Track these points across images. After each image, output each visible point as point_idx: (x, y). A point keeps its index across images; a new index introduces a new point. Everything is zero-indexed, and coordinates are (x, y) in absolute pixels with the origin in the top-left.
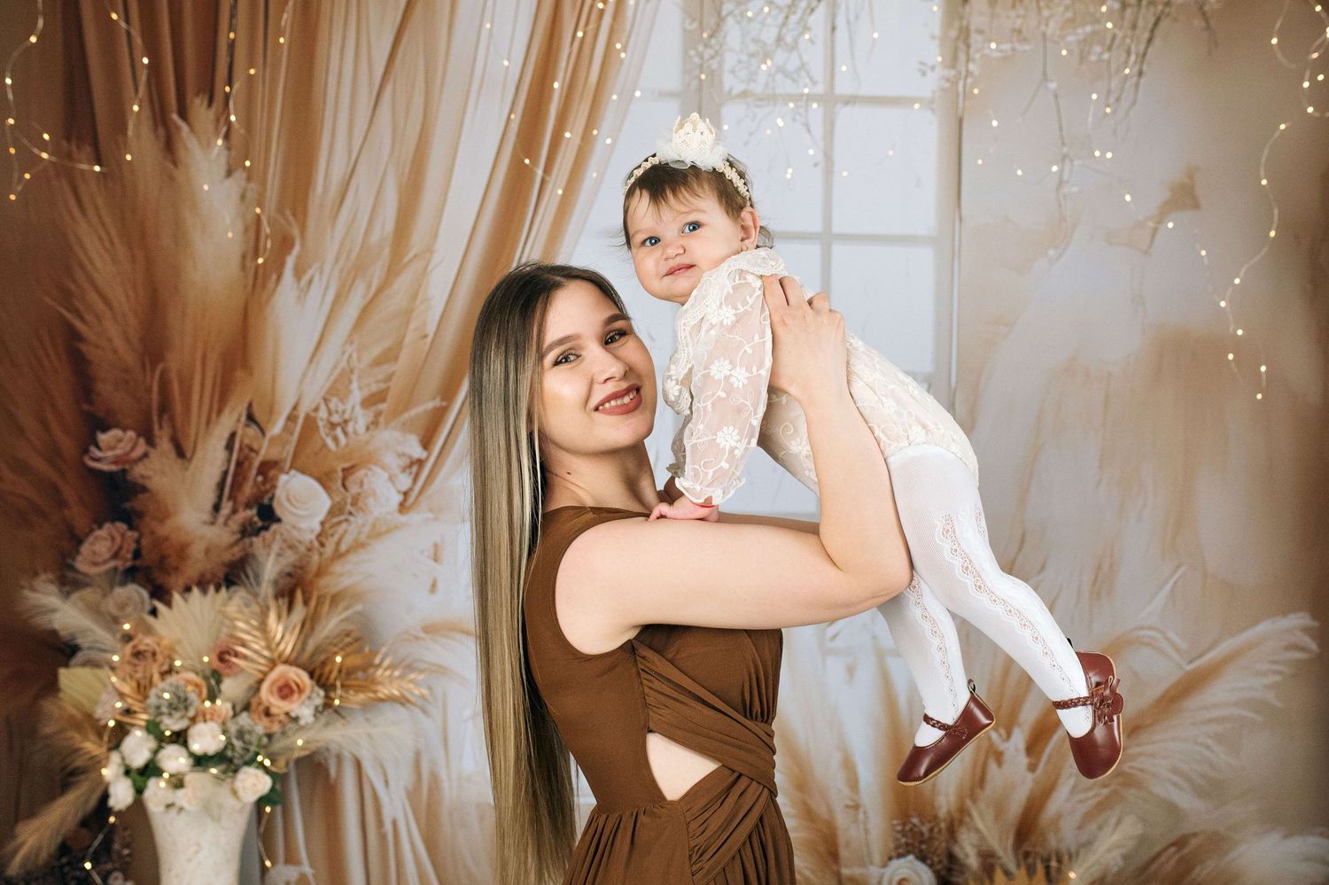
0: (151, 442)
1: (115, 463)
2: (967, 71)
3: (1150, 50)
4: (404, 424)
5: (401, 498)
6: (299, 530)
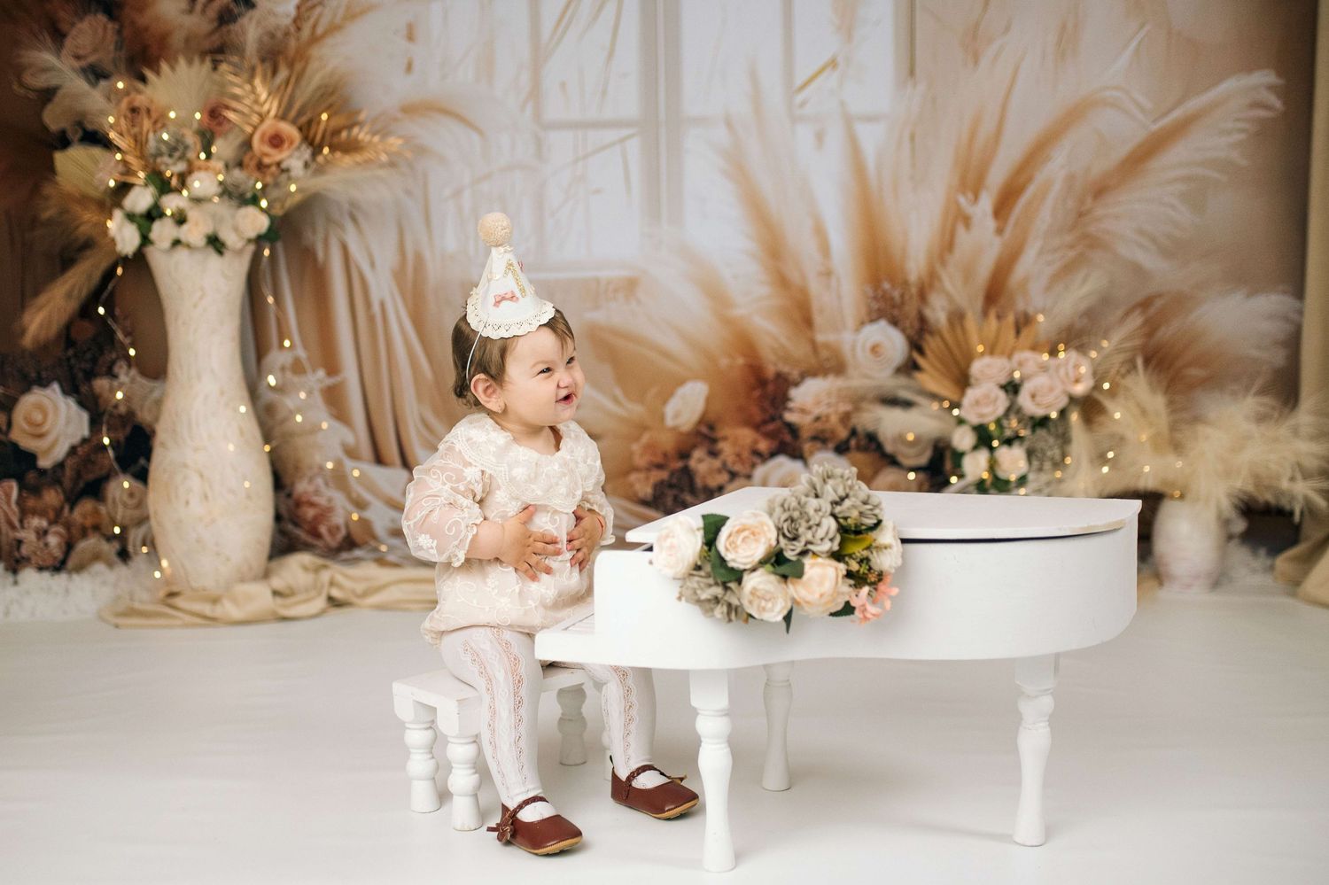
6: (275, 15)
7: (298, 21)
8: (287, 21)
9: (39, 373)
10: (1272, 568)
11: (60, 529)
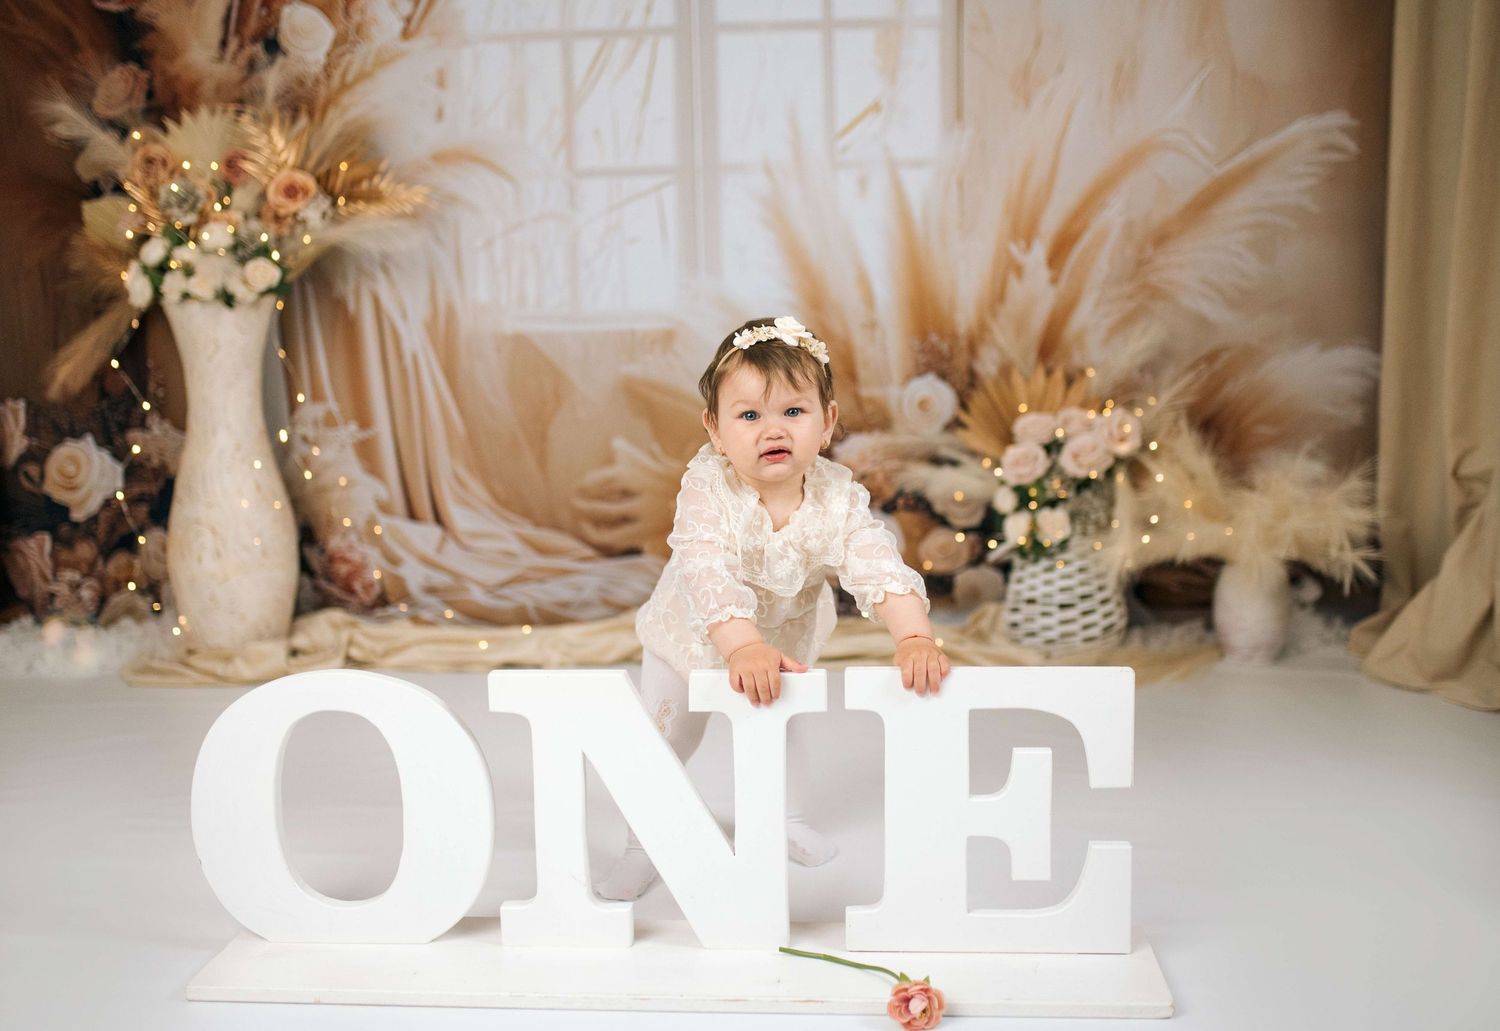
1: (123, 2)
5: (403, 24)
6: (306, 62)
7: (328, 69)
8: (317, 69)
9: (72, 425)
10: (1345, 640)
11: (93, 582)
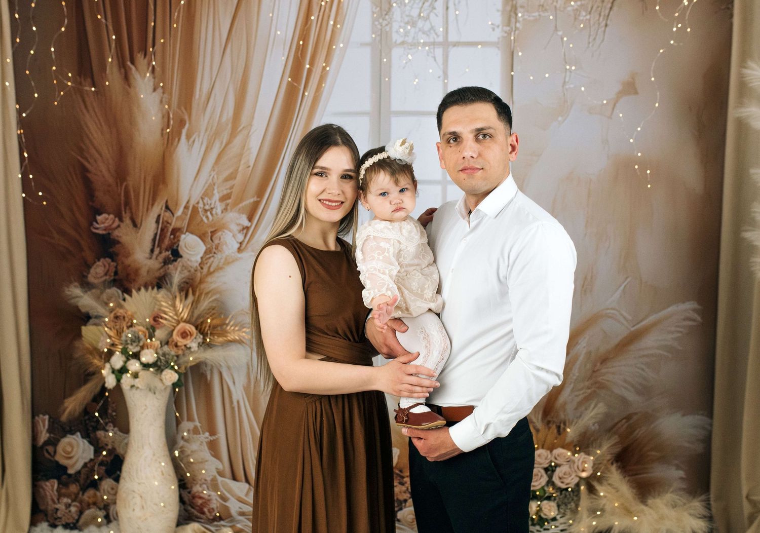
0: (121, 220)
1: (105, 230)
2: (516, 27)
3: (611, 13)
4: (239, 209)
5: (238, 245)
6: (191, 261)
7: (202, 265)
8: (196, 265)
11: (77, 504)
